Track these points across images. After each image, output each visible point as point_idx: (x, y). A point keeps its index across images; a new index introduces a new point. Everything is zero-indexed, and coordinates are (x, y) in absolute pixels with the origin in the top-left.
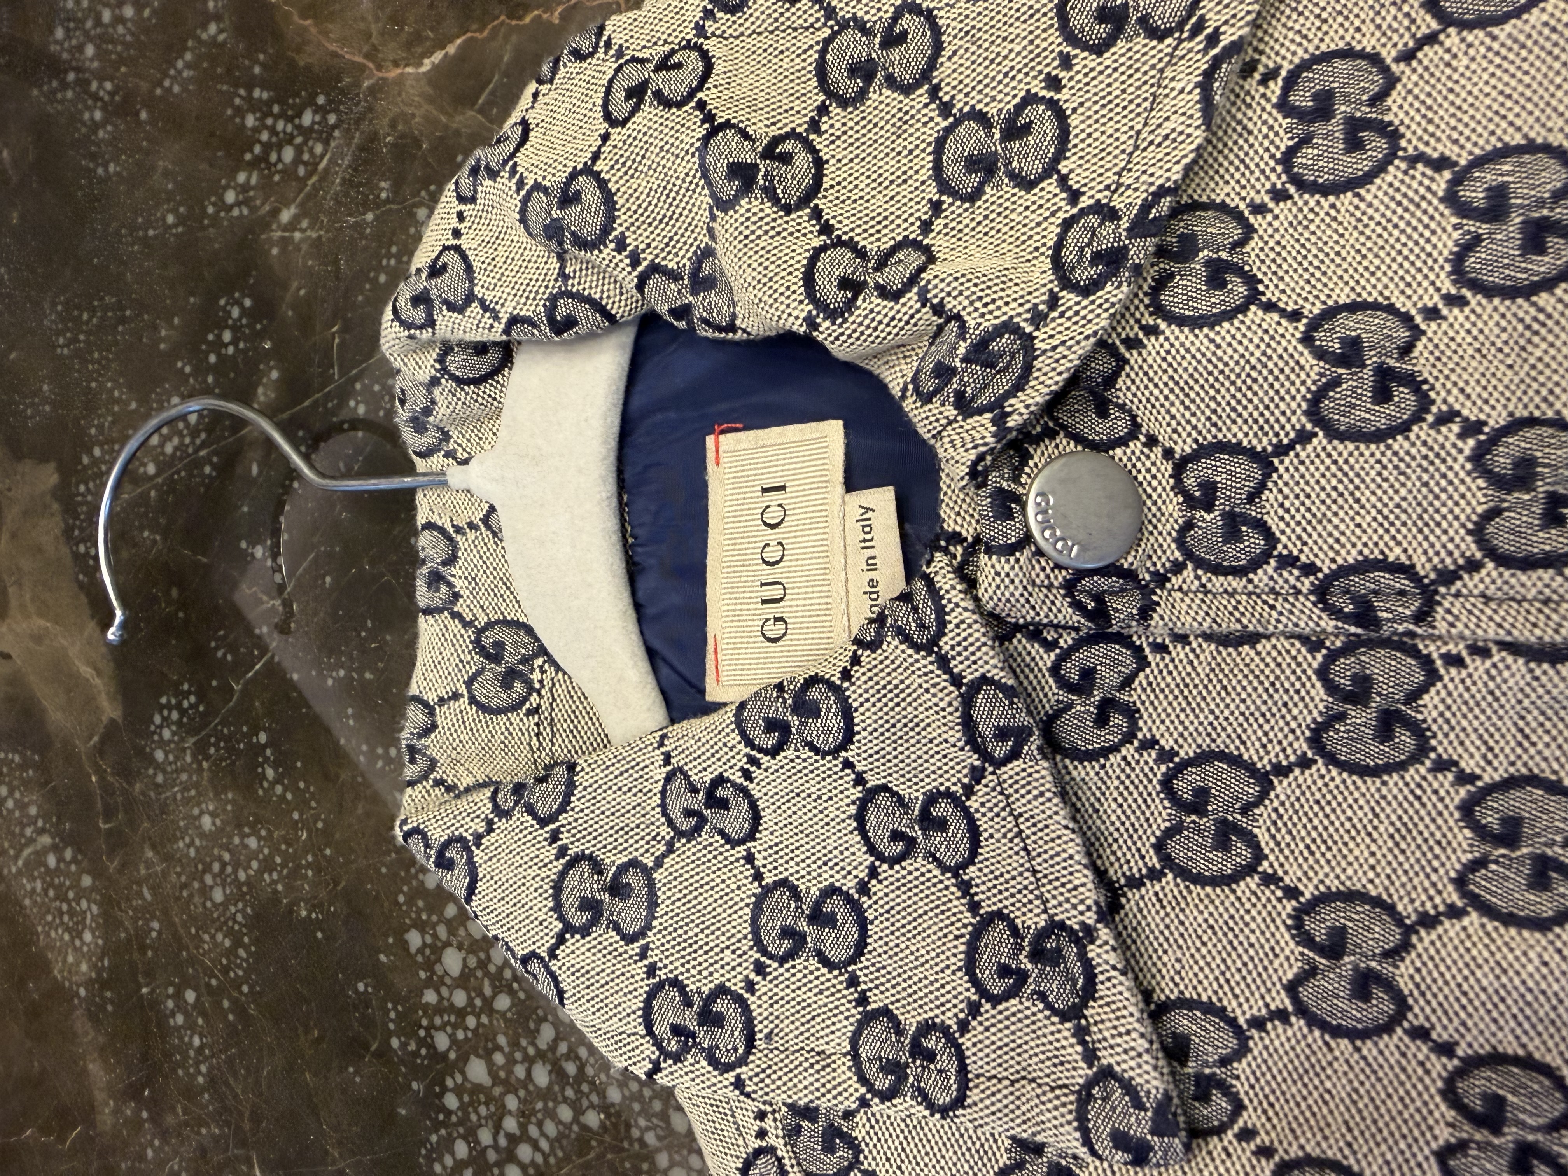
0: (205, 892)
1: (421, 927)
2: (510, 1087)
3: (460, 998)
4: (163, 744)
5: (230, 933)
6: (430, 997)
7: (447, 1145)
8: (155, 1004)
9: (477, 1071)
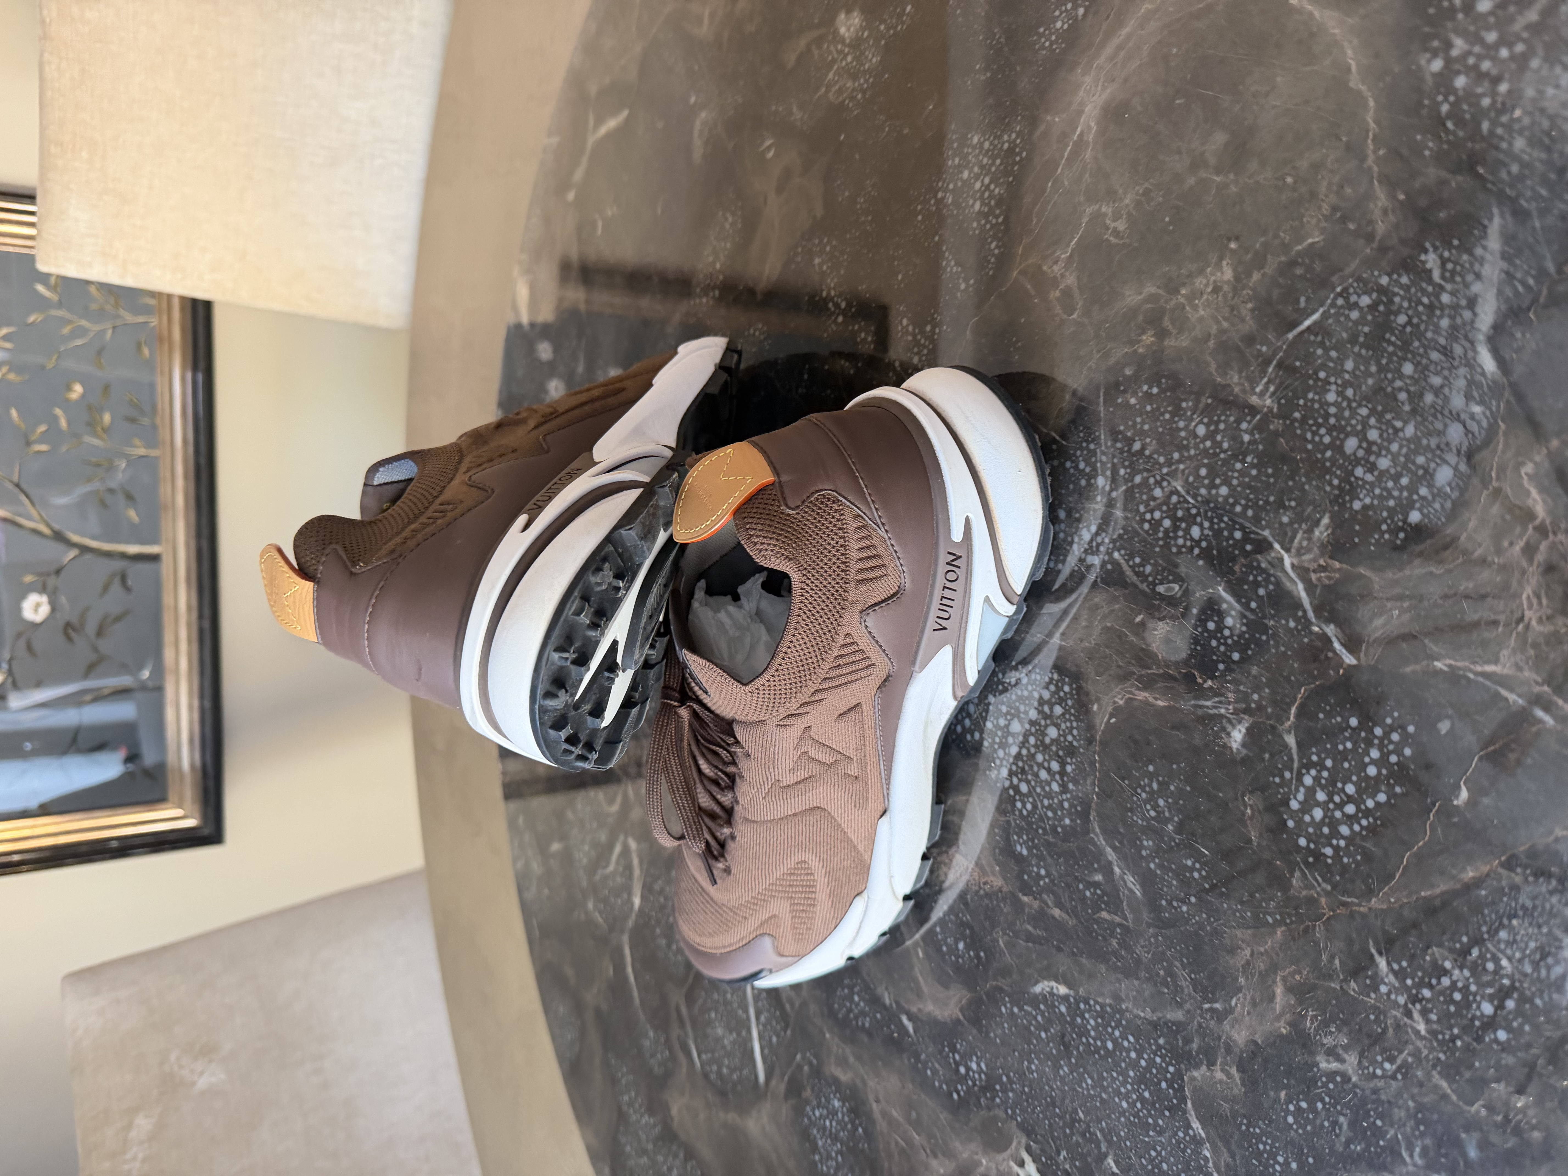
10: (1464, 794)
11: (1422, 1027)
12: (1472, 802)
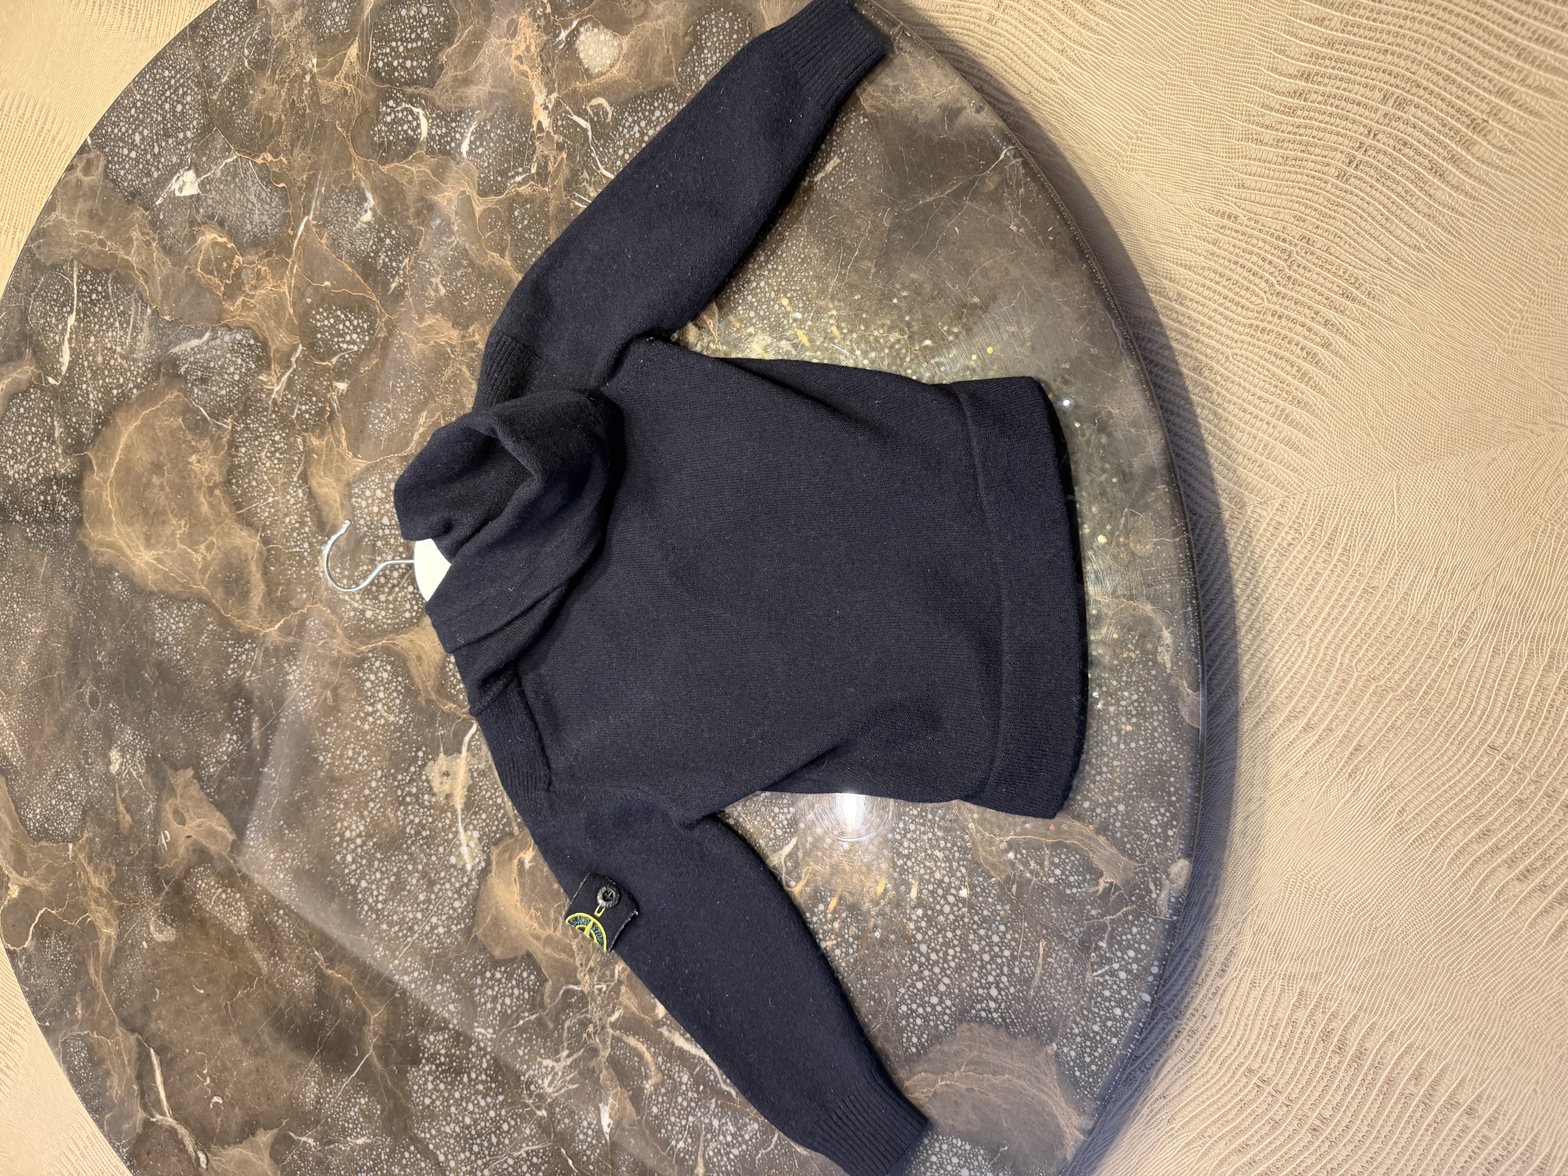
0: (277, 877)
1: (339, 853)
2: (372, 883)
3: (354, 867)
4: (252, 839)
5: (288, 885)
6: (347, 871)
7: (362, 909)
8: (271, 922)
9: (364, 884)
10: (327, 283)
11: (407, 260)
12: (328, 280)
